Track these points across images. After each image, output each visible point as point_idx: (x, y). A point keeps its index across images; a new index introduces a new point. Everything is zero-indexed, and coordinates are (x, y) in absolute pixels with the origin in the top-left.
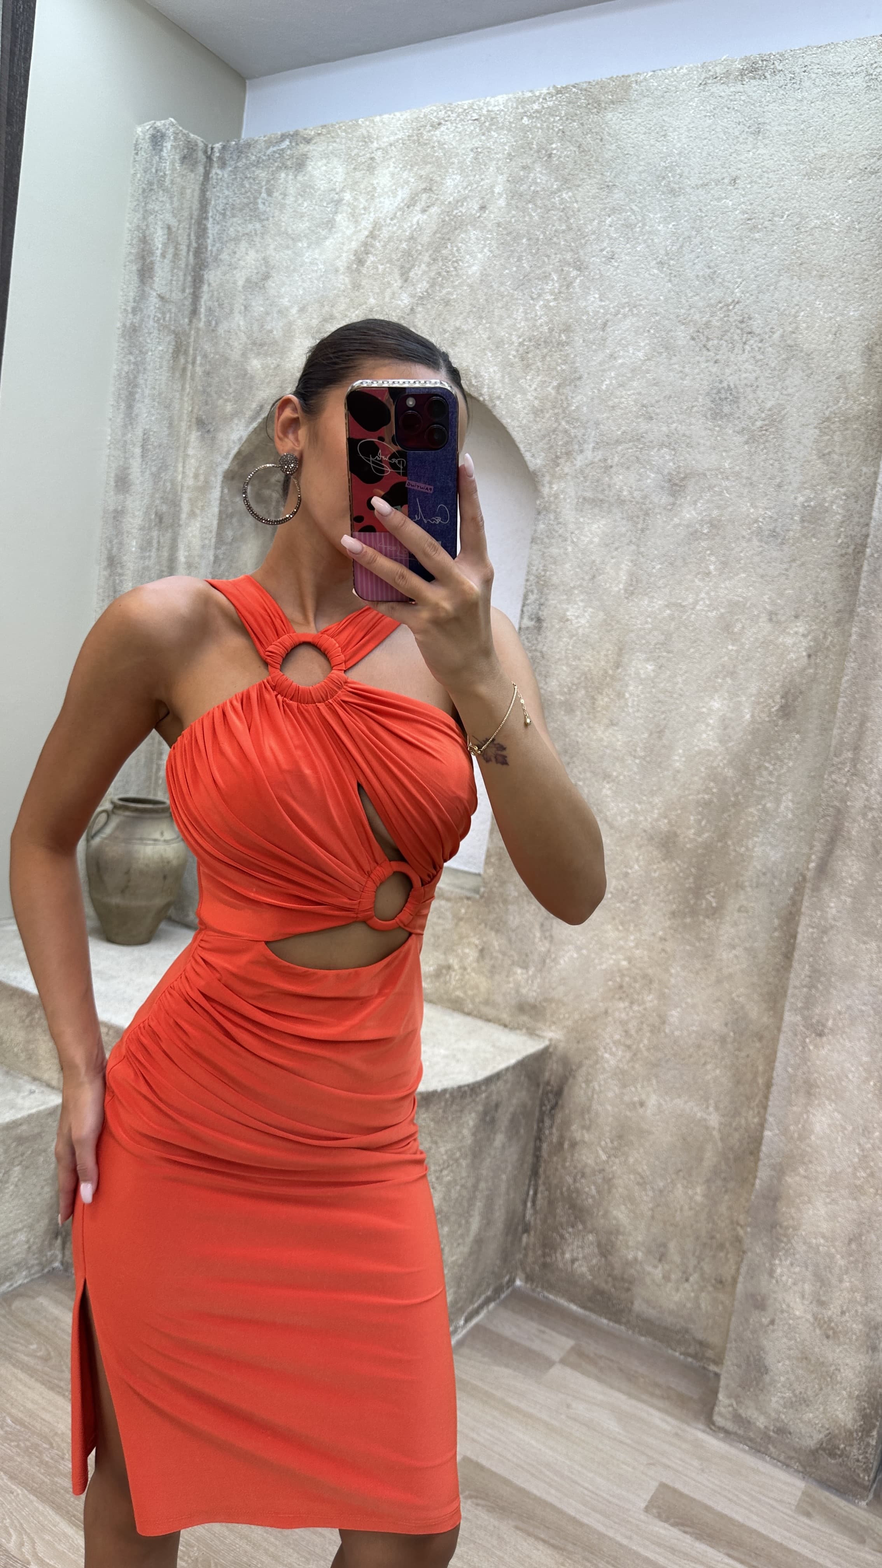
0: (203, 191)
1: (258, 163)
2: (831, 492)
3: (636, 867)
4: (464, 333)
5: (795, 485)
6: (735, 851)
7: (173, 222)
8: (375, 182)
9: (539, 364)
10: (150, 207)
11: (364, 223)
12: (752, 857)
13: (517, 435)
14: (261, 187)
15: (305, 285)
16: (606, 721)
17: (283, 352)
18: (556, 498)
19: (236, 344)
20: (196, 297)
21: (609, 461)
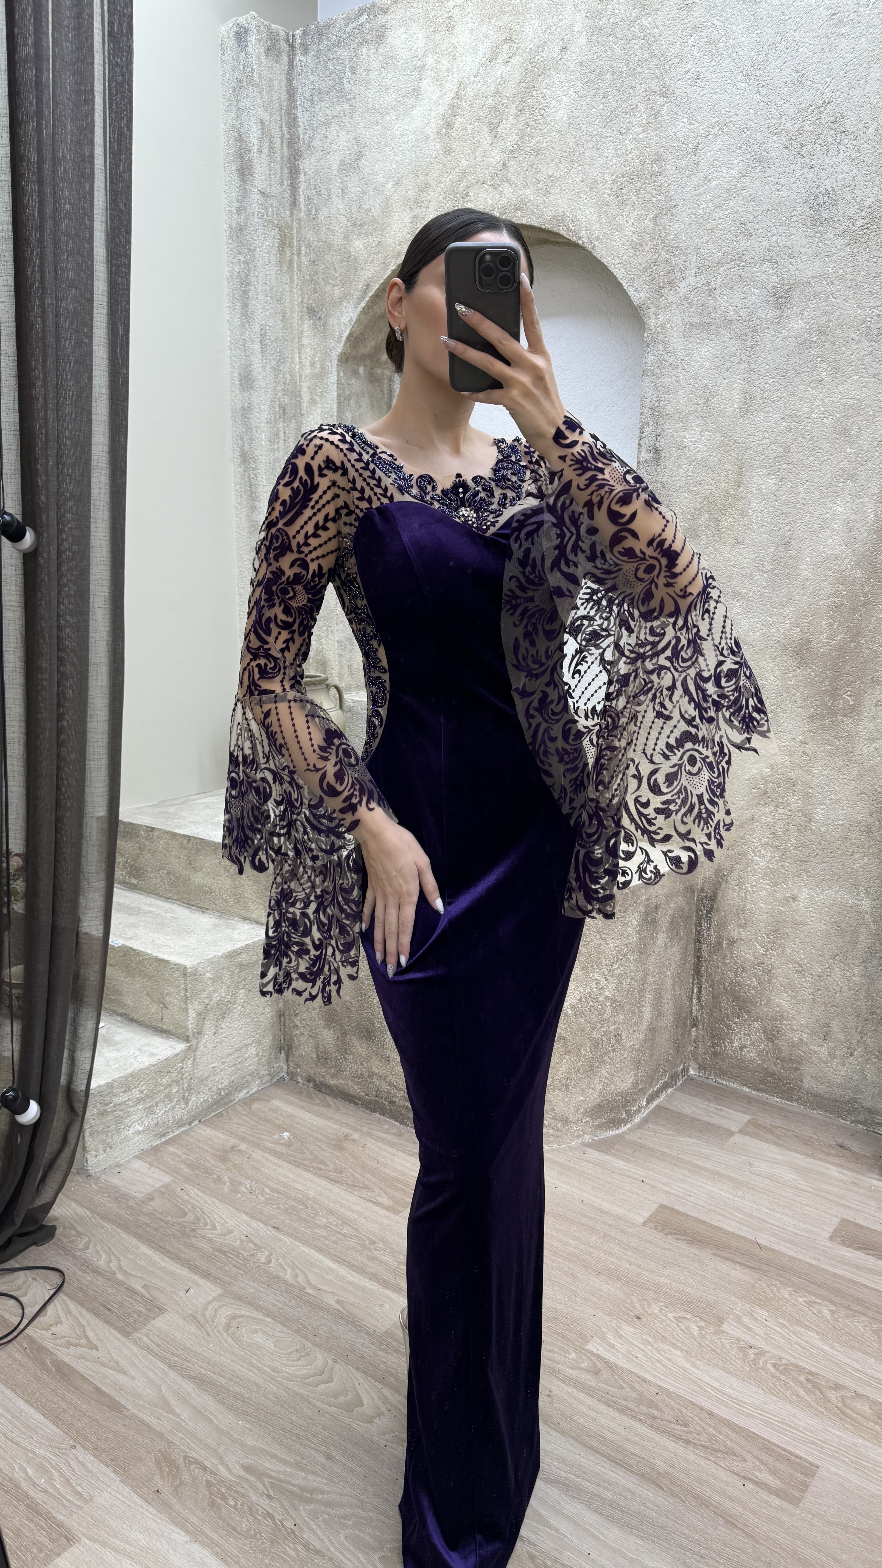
0: (289, 80)
1: (339, 43)
4: (557, 179)
6: (868, 648)
7: (265, 116)
8: (455, 41)
9: (634, 198)
10: (242, 104)
11: (448, 85)
13: (619, 272)
14: (345, 67)
15: (398, 158)
16: (731, 541)
17: (383, 231)
18: (663, 328)
19: (337, 228)
20: (294, 188)
21: (712, 283)
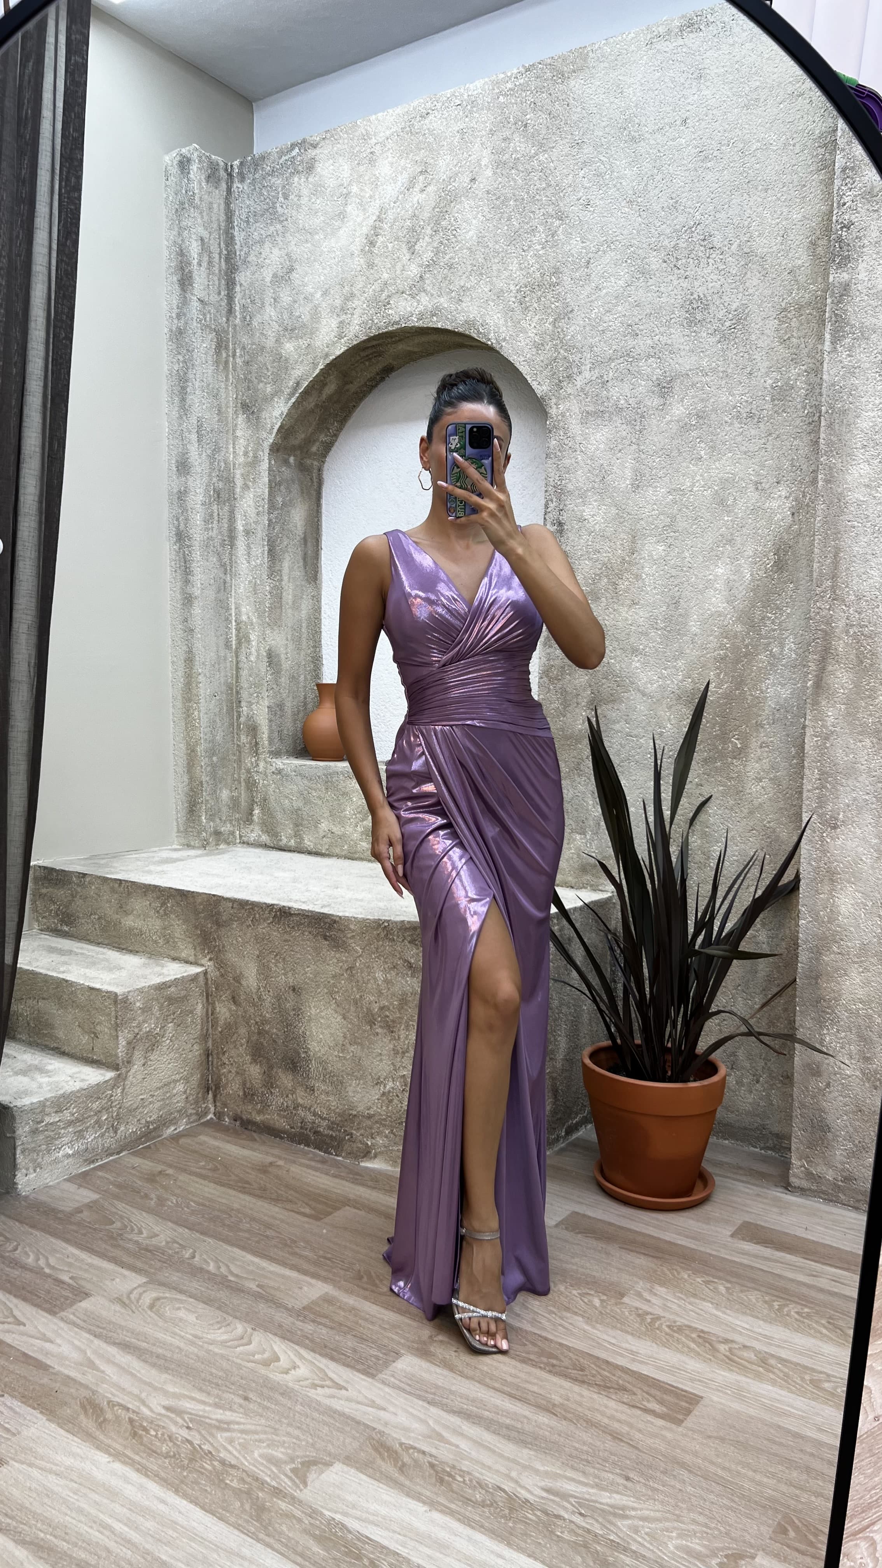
0: (228, 204)
1: (273, 172)
2: (795, 371)
3: (669, 725)
4: (468, 289)
5: (763, 370)
6: (752, 695)
7: (205, 234)
8: (377, 173)
9: (536, 305)
10: (183, 224)
11: (370, 209)
12: (766, 698)
13: (524, 369)
14: (278, 193)
15: (326, 272)
16: (629, 602)
17: (313, 333)
18: (563, 416)
19: (270, 333)
20: (230, 298)
21: (605, 377)
